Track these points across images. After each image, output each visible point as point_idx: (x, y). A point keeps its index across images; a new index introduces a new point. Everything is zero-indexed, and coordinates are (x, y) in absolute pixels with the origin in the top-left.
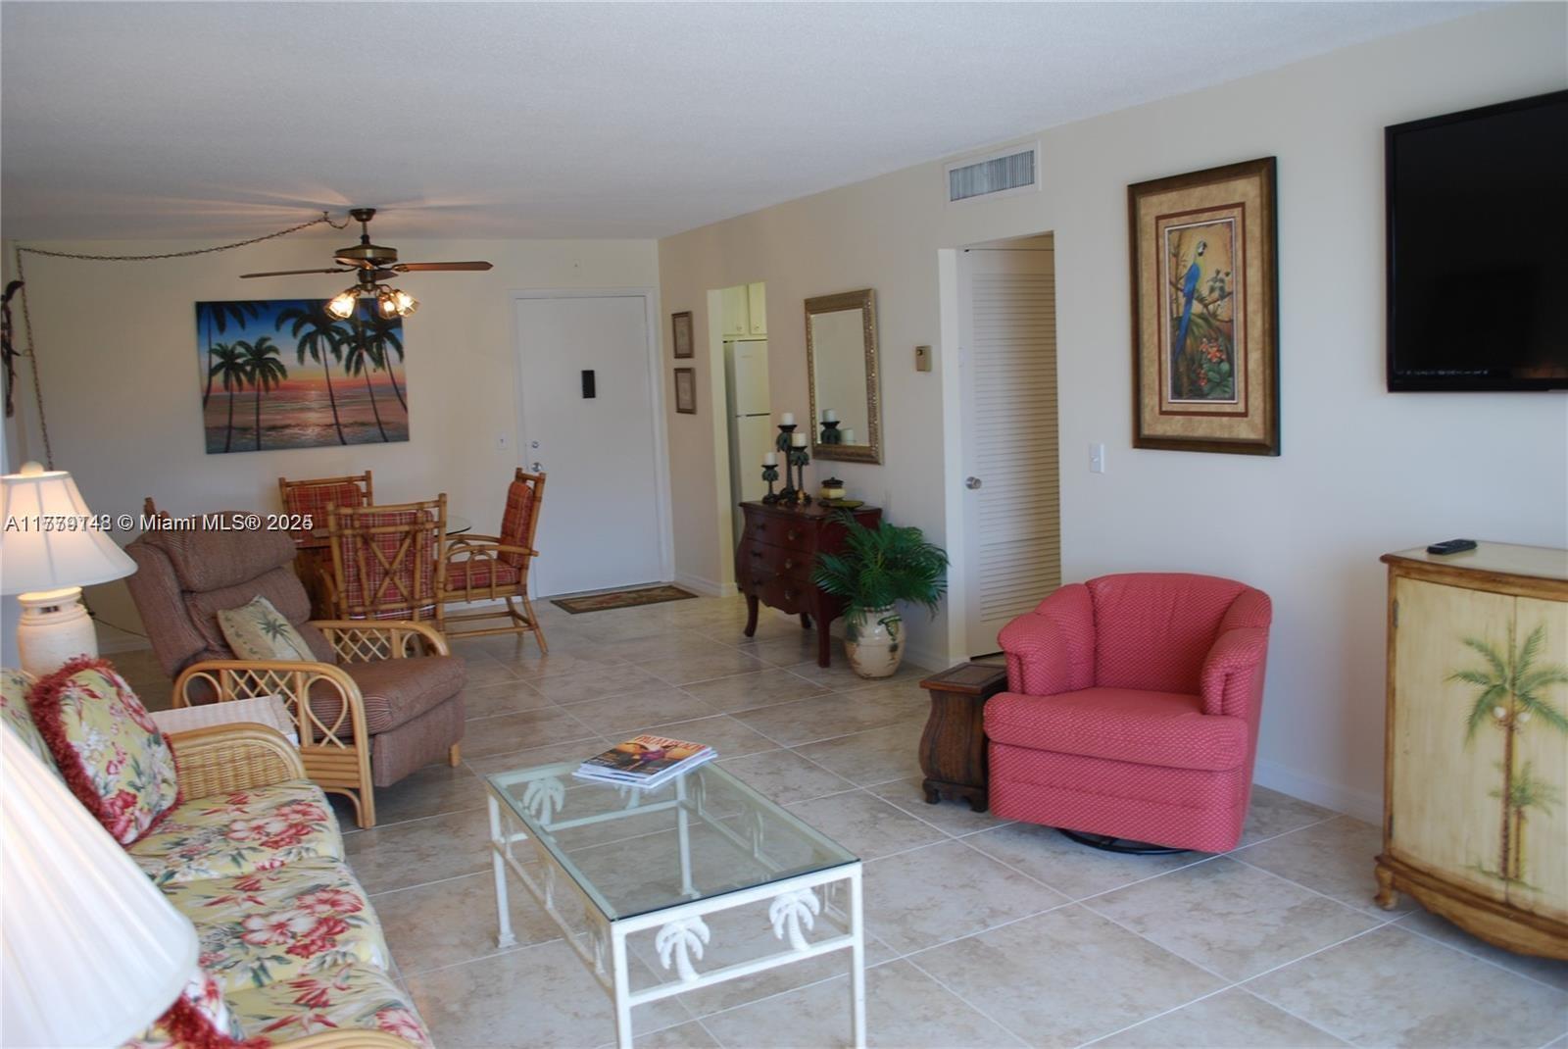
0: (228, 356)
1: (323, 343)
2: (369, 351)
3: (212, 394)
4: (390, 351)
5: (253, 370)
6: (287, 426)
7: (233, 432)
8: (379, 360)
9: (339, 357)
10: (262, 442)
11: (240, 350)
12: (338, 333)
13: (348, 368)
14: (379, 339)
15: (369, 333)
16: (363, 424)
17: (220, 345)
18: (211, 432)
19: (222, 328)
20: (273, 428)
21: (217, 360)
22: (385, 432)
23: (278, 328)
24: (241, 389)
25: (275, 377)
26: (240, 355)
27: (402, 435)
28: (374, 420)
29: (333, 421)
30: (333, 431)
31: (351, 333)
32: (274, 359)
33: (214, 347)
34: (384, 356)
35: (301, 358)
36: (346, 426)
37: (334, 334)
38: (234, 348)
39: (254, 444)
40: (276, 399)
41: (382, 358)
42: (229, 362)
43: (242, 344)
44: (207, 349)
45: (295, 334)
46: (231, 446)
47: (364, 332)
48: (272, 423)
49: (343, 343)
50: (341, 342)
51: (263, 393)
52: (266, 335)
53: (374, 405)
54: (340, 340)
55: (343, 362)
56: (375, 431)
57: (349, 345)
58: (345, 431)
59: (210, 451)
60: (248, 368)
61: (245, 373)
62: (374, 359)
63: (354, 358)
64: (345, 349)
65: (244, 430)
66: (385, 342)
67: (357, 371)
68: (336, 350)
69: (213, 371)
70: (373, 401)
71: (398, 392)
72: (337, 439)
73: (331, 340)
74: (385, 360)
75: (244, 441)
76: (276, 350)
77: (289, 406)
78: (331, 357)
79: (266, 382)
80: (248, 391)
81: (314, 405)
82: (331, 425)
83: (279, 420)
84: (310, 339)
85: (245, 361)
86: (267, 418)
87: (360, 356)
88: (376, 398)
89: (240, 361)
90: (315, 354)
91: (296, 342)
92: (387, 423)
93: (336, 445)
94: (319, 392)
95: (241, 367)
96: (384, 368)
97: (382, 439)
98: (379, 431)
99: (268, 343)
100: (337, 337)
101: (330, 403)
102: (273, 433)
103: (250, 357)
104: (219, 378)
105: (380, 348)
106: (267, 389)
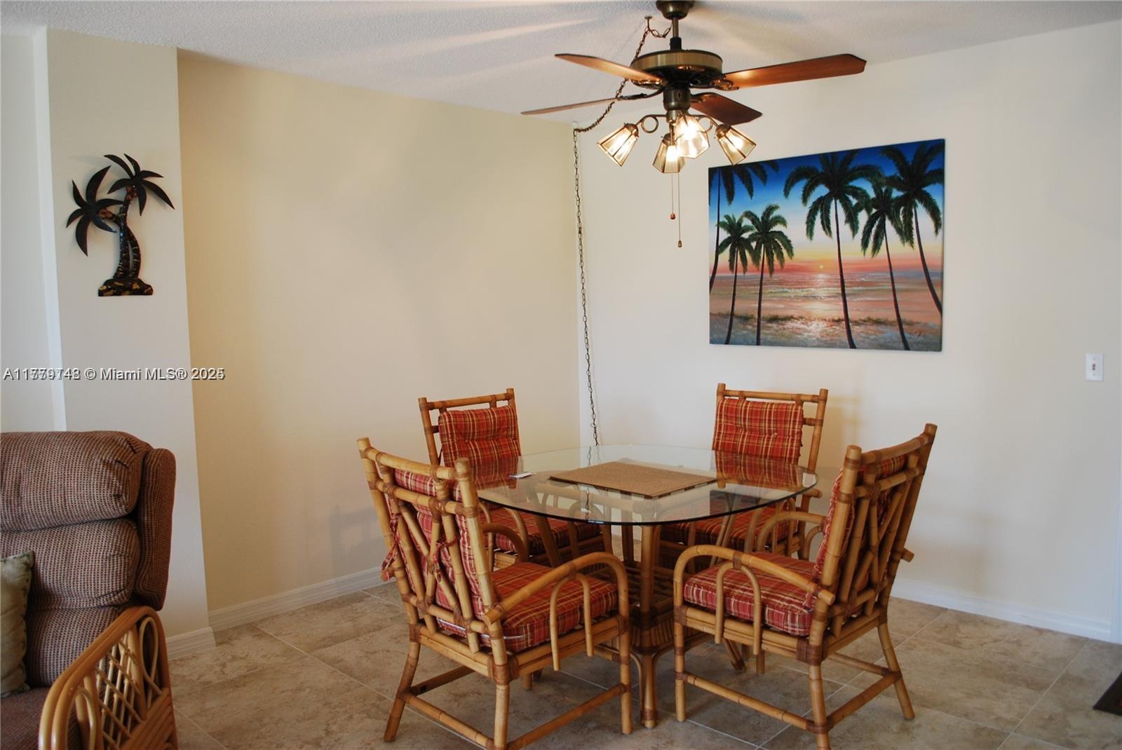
0: (734, 228)
1: (837, 211)
2: (894, 220)
3: (717, 275)
4: (922, 217)
5: (758, 247)
6: (790, 318)
7: (735, 320)
8: (906, 233)
9: (854, 229)
10: (762, 336)
11: (747, 222)
12: (855, 196)
13: (865, 244)
14: (907, 202)
15: (896, 194)
16: (878, 322)
17: (727, 217)
18: (715, 317)
19: (730, 197)
20: (774, 319)
21: (724, 235)
22: (907, 335)
23: (786, 193)
24: (745, 270)
25: (780, 255)
26: (747, 229)
27: (933, 342)
28: (894, 318)
29: (842, 315)
30: (841, 329)
31: (872, 195)
32: (780, 233)
33: (722, 219)
34: (914, 225)
35: (810, 231)
36: (857, 323)
37: (851, 198)
38: (741, 220)
39: (755, 336)
40: (781, 283)
41: (910, 229)
42: (734, 239)
43: (749, 215)
44: (716, 222)
45: (805, 200)
46: (731, 340)
47: (889, 192)
48: (773, 313)
49: (861, 210)
50: (858, 208)
51: (766, 275)
52: (774, 203)
53: (895, 295)
54: (857, 204)
55: (860, 235)
56: (894, 333)
57: (869, 211)
58: (855, 330)
59: (712, 342)
60: (754, 244)
61: (750, 249)
62: (899, 231)
63: (874, 229)
64: (863, 217)
65: (746, 319)
66: (916, 206)
67: (876, 247)
68: (852, 220)
69: (719, 249)
70: (894, 290)
71: (931, 279)
72: (845, 339)
73: (846, 205)
74: (914, 232)
75: (745, 332)
76: (783, 222)
77: (792, 292)
78: (845, 229)
79: (771, 262)
80: (753, 273)
81: (821, 293)
82: (839, 321)
83: (780, 309)
84: (822, 206)
85: (750, 236)
86: (769, 307)
87: (882, 228)
88: (897, 287)
89: (746, 235)
90: (826, 225)
91: (805, 210)
92: (911, 324)
93: (841, 346)
94: (828, 277)
95: (748, 241)
96: (912, 243)
97: (902, 345)
98: (899, 333)
99: (775, 213)
100: (854, 202)
101: (839, 291)
102: (774, 325)
103: (756, 230)
104: (725, 255)
105: (908, 215)
106: (772, 271)
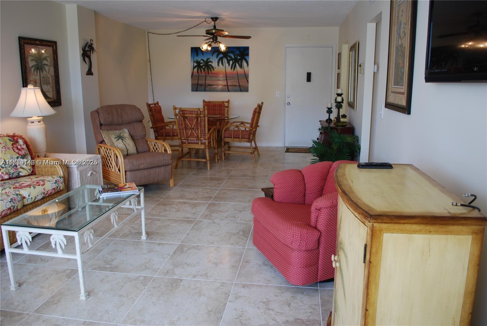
0: (198, 63)
1: (225, 60)
2: (238, 63)
3: (194, 74)
4: (244, 63)
5: (205, 68)
6: (213, 85)
7: (199, 86)
8: (241, 66)
9: (229, 65)
10: (206, 89)
11: (202, 61)
12: (229, 57)
13: (232, 68)
14: (241, 60)
15: (239, 58)
16: (235, 86)
17: (196, 60)
18: (193, 85)
19: (197, 55)
20: (209, 85)
21: (195, 64)
22: (241, 88)
23: (212, 55)
24: (201, 73)
25: (211, 70)
26: (202, 63)
27: (246, 90)
29: (226, 84)
30: (226, 87)
31: (233, 57)
32: (211, 65)
33: (195, 60)
34: (243, 65)
35: (218, 65)
36: (230, 86)
37: (228, 58)
38: (200, 61)
39: (204, 89)
40: (211, 76)
41: (242, 65)
42: (198, 65)
43: (202, 60)
44: (193, 61)
45: (217, 57)
46: (198, 89)
47: (237, 57)
48: (209, 84)
49: (231, 60)
50: (230, 60)
51: (207, 75)
52: (209, 57)
53: (238, 80)
54: (230, 59)
55: (230, 66)
56: (238, 88)
57: (232, 61)
58: (230, 87)
59: (192, 91)
60: (204, 67)
61: (203, 68)
62: (239, 66)
63: (234, 65)
64: (231, 62)
65: (201, 85)
66: (243, 60)
67: (234, 69)
68: (229, 63)
69: (194, 68)
70: (238, 79)
71: (246, 76)
72: (227, 90)
73: (227, 59)
74: (243, 66)
75: (201, 88)
76: (212, 62)
77: (214, 79)
78: (227, 65)
79: (208, 72)
80: (203, 74)
81: (221, 79)
82: (225, 85)
83: (211, 83)
84: (221, 59)
85: (203, 65)
86: (208, 82)
87: (235, 65)
88: (239, 78)
89: (201, 65)
90: (222, 64)
91: (217, 60)
92: (242, 86)
93: (226, 91)
94: (222, 75)
95: (202, 66)
96: (242, 69)
97: (240, 91)
98: (239, 88)
99: (209, 60)
100: (229, 59)
101: (226, 78)
102: (209, 87)
103: (204, 64)
104: (196, 70)
105: (241, 62)
106: (208, 73)
